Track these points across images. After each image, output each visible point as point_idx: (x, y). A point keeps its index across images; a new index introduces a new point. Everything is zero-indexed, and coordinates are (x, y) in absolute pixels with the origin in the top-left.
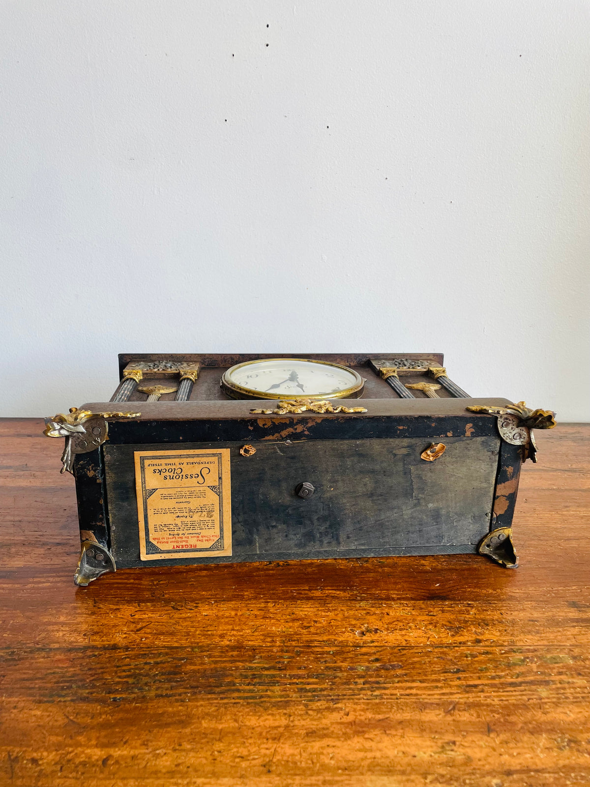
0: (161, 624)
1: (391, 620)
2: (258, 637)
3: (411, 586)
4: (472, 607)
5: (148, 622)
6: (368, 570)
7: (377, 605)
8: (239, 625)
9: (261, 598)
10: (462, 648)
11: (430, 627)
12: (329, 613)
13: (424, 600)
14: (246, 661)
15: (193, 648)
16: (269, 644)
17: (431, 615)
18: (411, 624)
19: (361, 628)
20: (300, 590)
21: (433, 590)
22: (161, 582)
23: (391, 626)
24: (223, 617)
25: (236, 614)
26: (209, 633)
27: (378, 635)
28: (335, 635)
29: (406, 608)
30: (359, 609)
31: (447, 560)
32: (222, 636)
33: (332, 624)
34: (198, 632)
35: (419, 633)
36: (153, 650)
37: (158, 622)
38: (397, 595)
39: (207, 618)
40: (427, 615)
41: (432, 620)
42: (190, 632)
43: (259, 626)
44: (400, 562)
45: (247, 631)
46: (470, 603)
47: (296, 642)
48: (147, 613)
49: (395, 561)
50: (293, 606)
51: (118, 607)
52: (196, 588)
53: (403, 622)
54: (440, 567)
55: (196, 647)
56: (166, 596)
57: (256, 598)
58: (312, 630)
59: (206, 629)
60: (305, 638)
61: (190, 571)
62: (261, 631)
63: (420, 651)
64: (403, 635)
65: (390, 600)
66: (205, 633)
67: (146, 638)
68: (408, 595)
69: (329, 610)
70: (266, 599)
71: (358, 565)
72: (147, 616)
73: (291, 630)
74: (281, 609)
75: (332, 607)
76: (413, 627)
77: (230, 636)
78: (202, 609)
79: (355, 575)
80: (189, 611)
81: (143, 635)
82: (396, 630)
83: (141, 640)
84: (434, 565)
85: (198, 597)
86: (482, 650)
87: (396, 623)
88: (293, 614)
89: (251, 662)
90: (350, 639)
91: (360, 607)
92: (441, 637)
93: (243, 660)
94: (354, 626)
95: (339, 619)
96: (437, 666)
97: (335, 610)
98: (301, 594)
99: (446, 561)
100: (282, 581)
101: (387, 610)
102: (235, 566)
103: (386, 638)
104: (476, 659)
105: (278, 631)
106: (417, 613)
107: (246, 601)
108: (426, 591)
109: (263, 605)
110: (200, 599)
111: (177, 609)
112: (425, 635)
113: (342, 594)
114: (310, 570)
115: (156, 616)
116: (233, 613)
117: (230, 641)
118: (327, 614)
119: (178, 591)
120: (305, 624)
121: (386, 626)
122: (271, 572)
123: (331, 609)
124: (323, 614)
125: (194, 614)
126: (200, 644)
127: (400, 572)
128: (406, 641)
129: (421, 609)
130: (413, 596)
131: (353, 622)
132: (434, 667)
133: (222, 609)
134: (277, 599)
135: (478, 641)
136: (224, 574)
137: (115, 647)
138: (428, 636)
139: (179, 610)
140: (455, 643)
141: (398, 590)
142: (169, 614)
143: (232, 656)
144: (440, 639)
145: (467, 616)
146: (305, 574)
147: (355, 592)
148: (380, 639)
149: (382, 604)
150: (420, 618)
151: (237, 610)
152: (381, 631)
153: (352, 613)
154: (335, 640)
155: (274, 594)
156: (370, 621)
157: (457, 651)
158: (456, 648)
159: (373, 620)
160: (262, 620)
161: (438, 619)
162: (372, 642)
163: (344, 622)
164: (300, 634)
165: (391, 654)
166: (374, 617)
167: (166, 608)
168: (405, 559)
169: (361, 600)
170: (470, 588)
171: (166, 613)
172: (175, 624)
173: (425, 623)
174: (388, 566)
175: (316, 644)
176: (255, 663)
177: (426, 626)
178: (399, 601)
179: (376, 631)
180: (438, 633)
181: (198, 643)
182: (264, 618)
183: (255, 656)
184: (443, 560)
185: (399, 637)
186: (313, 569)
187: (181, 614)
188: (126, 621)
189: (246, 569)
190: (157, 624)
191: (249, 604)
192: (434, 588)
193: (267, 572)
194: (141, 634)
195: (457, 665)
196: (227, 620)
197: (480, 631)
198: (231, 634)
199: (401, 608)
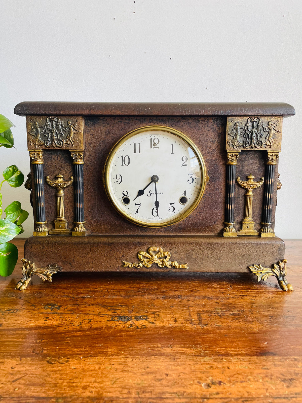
0: (35, 376)
1: (232, 374)
2: (116, 389)
3: (244, 344)
4: (299, 361)
5: (24, 374)
6: (208, 332)
7: (219, 360)
8: (101, 377)
9: (122, 354)
10: (299, 399)
11: (267, 379)
12: (178, 367)
13: (257, 355)
15: (57, 399)
16: (125, 396)
17: (265, 369)
18: (250, 377)
19: (206, 380)
20: (154, 347)
21: (263, 347)
22: (43, 341)
23: (232, 379)
24: (88, 370)
25: (100, 368)
26: (74, 384)
27: (222, 387)
28: (183, 387)
29: (243, 362)
30: (204, 364)
31: (269, 323)
32: (85, 388)
33: (181, 376)
34: (64, 384)
35: (259, 385)
36: (21, 400)
37: (32, 374)
38: (235, 351)
39: (74, 371)
40: (262, 368)
41: (267, 373)
43: (118, 379)
44: (233, 325)
45: (107, 383)
46: (296, 357)
47: (150, 393)
48: (25, 366)
49: (229, 325)
50: (148, 360)
51: (3, 361)
52: (70, 346)
53: (243, 375)
54: (265, 329)
55: (60, 398)
56: (45, 352)
57: (118, 353)
58: (164, 382)
59: (72, 381)
60: (158, 390)
61: (68, 333)
62: (119, 384)
64: (244, 387)
65: (229, 356)
66: (71, 384)
67: (19, 388)
68: (243, 352)
69: (178, 365)
70: (126, 355)
71: (200, 328)
72: (24, 369)
73: (145, 382)
74: (138, 363)
75: (180, 361)
76: (252, 380)
77: (92, 387)
78: (72, 363)
79: (198, 336)
80: (60, 365)
81: (16, 385)
82: (237, 382)
83: (14, 390)
84: (260, 327)
85: (71, 353)
87: (236, 376)
88: (148, 367)
90: (198, 391)
91: (205, 362)
92: (278, 389)
94: (200, 379)
95: (187, 372)
97: (183, 364)
98: (155, 350)
99: (269, 325)
100: (140, 340)
101: (227, 365)
102: (103, 328)
103: (229, 390)
105: (134, 384)
106: (253, 367)
107: (109, 356)
108: (257, 348)
109: (123, 360)
110: (71, 355)
111: (51, 363)
112: (263, 387)
113: (188, 351)
114: (162, 331)
115: (32, 368)
116: (97, 367)
117: (92, 392)
118: (176, 368)
119: (55, 348)
120: (158, 377)
121: (228, 379)
122: (131, 333)
123: (180, 363)
124: (173, 367)
125: (64, 367)
126: (65, 395)
127: (234, 333)
128: (248, 392)
129: (256, 363)
130: (247, 352)
131: (199, 375)
133: (88, 363)
134: (135, 355)
136: (94, 335)
138: (266, 387)
139: (52, 364)
140: (291, 394)
141: (235, 347)
142: (44, 367)
144: (277, 391)
145: (297, 369)
146: (159, 335)
147: (199, 349)
148: (224, 390)
149: (222, 359)
150: (256, 371)
151: (101, 364)
152: (224, 383)
153: (198, 366)
154: (184, 392)
155: (132, 350)
156: (214, 374)
158: (294, 399)
159: (217, 374)
160: (121, 373)
161: (272, 372)
162: (218, 393)
163: (191, 375)
164: (154, 387)
166: (217, 370)
167: (43, 362)
168: (236, 323)
169: (205, 356)
170: (293, 345)
171: (41, 366)
172: (46, 376)
173: (262, 375)
174: (223, 328)
175: (168, 395)
177: (263, 378)
178: (236, 357)
179: (220, 383)
180: (275, 384)
181: (63, 394)
182: (123, 371)
184: (266, 324)
185: (241, 389)
186: (165, 331)
187: (53, 367)
188: (6, 372)
189: (112, 330)
190: (31, 376)
191: (111, 359)
192: (263, 346)
193: (128, 333)
194: (16, 384)
196: (91, 373)
198: (93, 386)
199: (239, 363)
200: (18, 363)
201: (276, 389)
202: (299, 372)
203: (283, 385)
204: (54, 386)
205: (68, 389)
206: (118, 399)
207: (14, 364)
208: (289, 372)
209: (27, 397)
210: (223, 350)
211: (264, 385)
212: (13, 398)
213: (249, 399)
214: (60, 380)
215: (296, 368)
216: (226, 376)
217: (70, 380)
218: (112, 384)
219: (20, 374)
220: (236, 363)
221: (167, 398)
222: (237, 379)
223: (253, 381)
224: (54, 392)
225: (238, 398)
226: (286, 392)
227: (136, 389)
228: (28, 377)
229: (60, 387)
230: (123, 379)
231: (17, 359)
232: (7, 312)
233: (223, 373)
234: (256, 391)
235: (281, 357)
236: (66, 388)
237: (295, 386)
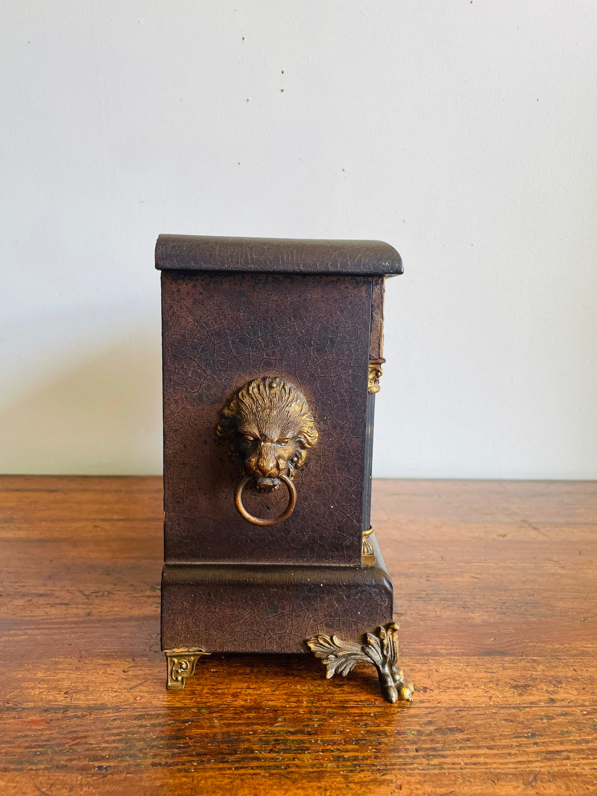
1: (442, 678)
2: (280, 697)
3: (460, 640)
4: (539, 663)
5: (143, 679)
7: (423, 661)
8: (256, 682)
10: (533, 709)
11: (491, 685)
13: (479, 655)
14: (266, 724)
15: (199, 709)
16: (293, 705)
17: (490, 672)
21: (488, 645)
23: (442, 684)
24: (236, 673)
25: (252, 671)
26: (220, 691)
27: (427, 694)
29: (458, 664)
32: (235, 695)
34: (205, 691)
35: (479, 692)
36: (149, 711)
39: (216, 675)
40: (485, 672)
41: (492, 677)
42: (196, 690)
43: (280, 684)
44: (445, 615)
45: (266, 690)
46: (535, 658)
47: (327, 702)
48: (142, 668)
49: (439, 614)
51: (108, 662)
53: (457, 680)
55: (202, 708)
58: (346, 688)
59: (215, 687)
60: (339, 697)
63: (483, 713)
64: (458, 695)
65: (438, 656)
66: (214, 691)
68: (458, 650)
72: (142, 672)
73: (320, 688)
76: (471, 686)
77: (245, 694)
78: (210, 664)
81: (137, 693)
82: (449, 688)
83: (135, 699)
86: (559, 710)
87: (448, 681)
89: (272, 725)
92: (506, 697)
93: (263, 723)
96: (505, 730)
101: (435, 667)
103: (438, 697)
104: (553, 721)
106: (473, 670)
108: (480, 646)
115: (154, 672)
116: (248, 669)
117: (246, 700)
120: (338, 682)
121: (437, 685)
126: (209, 704)
128: (464, 701)
129: (477, 665)
130: (464, 651)
132: (503, 731)
133: (234, 665)
135: (552, 701)
137: (103, 707)
138: (489, 695)
140: (524, 703)
141: (447, 644)
143: (249, 718)
144: (505, 699)
145: (534, 673)
148: (431, 698)
149: (428, 660)
150: (476, 675)
151: (253, 666)
152: (431, 690)
154: (376, 700)
156: (417, 678)
157: (528, 712)
158: (528, 709)
159: (421, 678)
160: (283, 677)
161: (499, 676)
162: (422, 702)
164: (332, 694)
165: (447, 716)
166: (421, 674)
168: (450, 612)
170: (532, 642)
173: (484, 680)
174: (430, 619)
175: (352, 704)
176: (278, 726)
177: (485, 684)
178: (448, 657)
179: (425, 689)
180: (502, 692)
181: (206, 703)
182: (286, 674)
183: (277, 718)
185: (455, 697)
188: (117, 677)
190: (155, 681)
192: (489, 642)
194: (136, 692)
195: (531, 728)
196: (240, 677)
197: (552, 689)
199: (452, 664)
200: (131, 666)
201: (502, 697)
202: (538, 677)
203: (514, 693)
204: (190, 693)
205: (212, 697)
206: (283, 709)
207: (126, 667)
208: (523, 676)
209: (156, 707)
210: (429, 649)
211: (486, 692)
212: (137, 708)
213: (466, 709)
214: (197, 686)
215: (534, 671)
216: (433, 681)
217: (212, 685)
218: (274, 691)
219: (139, 679)
220: (448, 664)
221: (352, 707)
222: (450, 684)
223: (471, 688)
224: (193, 701)
225: (450, 707)
226: (518, 700)
227: (308, 697)
228: (150, 682)
229: (200, 696)
230: (288, 685)
231: (128, 659)
232: (94, 595)
233: (429, 678)
234: (475, 699)
235: (513, 658)
236: (208, 695)
237: (531, 694)
